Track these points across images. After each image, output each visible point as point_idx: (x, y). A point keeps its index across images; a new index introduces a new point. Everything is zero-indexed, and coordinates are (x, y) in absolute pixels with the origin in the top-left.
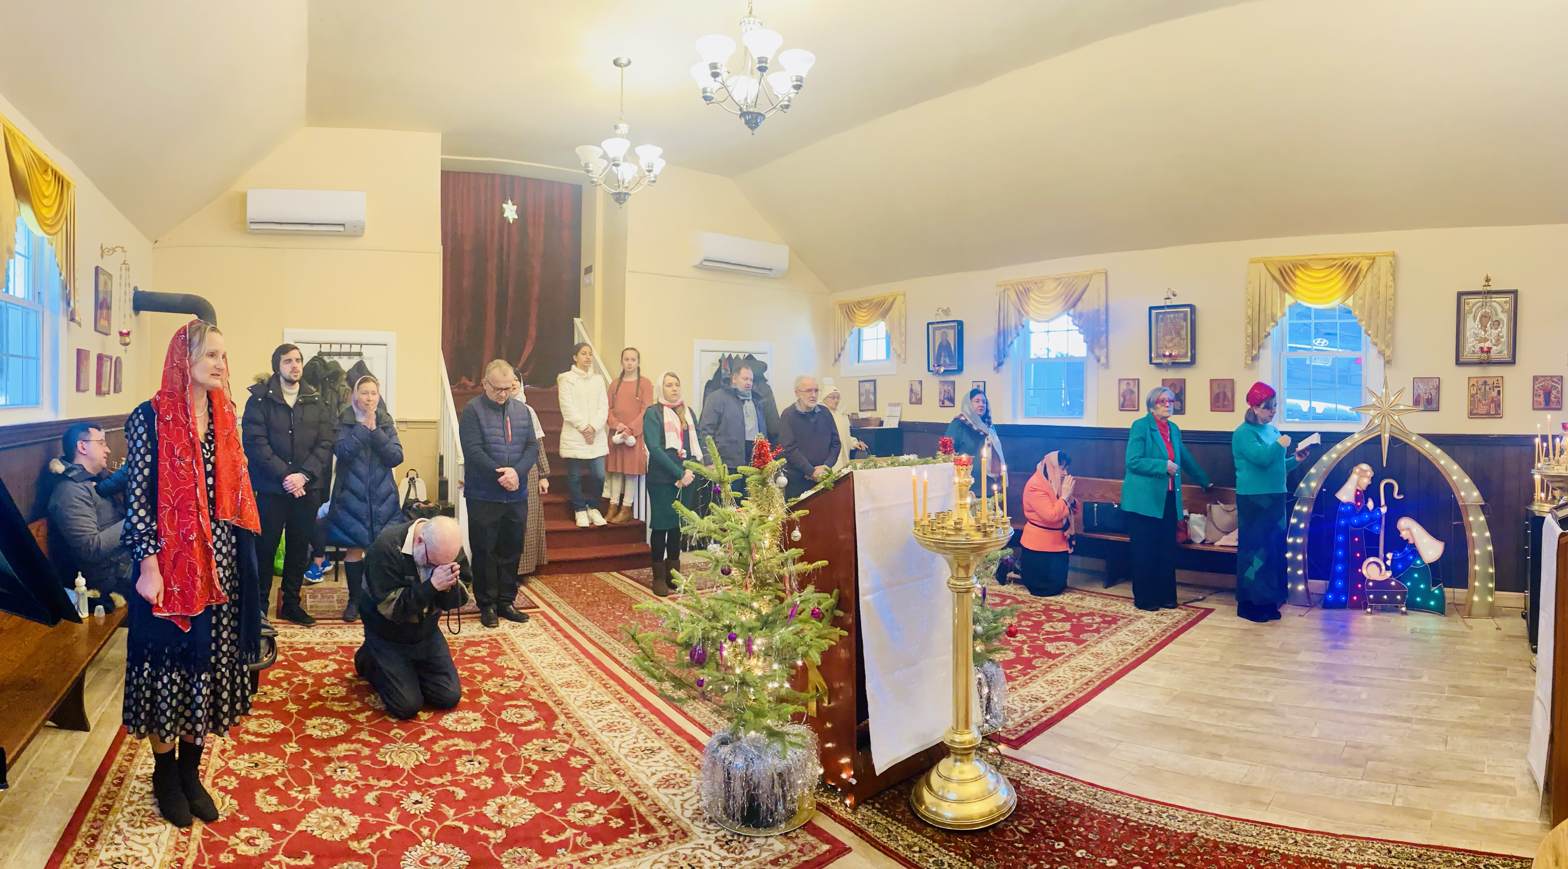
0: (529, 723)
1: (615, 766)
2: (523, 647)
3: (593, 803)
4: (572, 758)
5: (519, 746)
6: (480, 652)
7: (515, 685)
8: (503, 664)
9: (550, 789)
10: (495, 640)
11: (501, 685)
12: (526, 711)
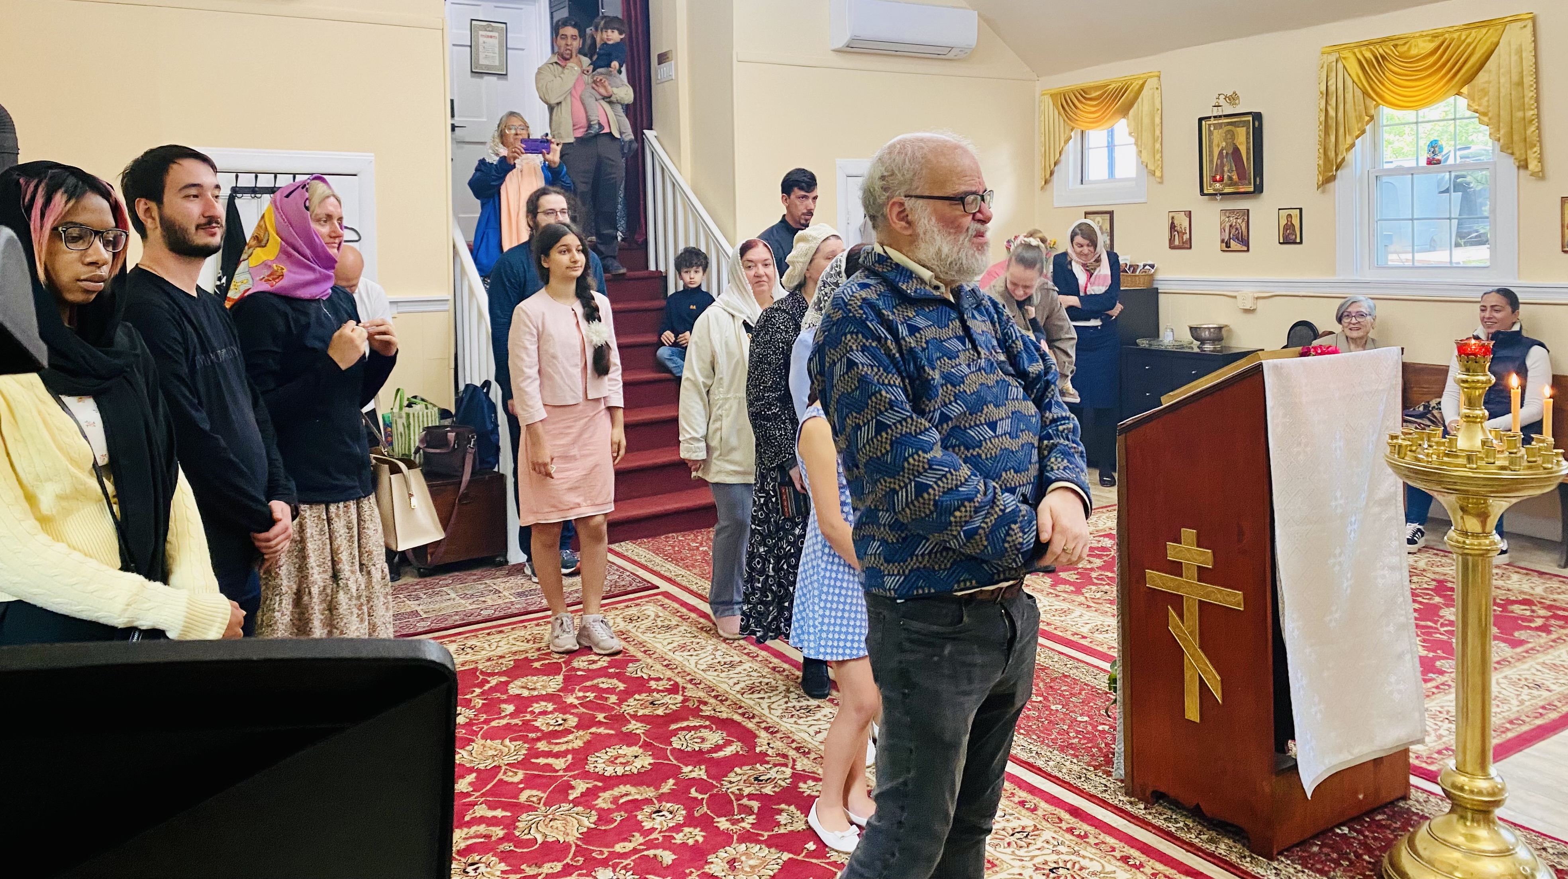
2: (659, 645)
5: (719, 779)
6: (594, 662)
7: (674, 701)
11: (652, 703)
12: (705, 733)
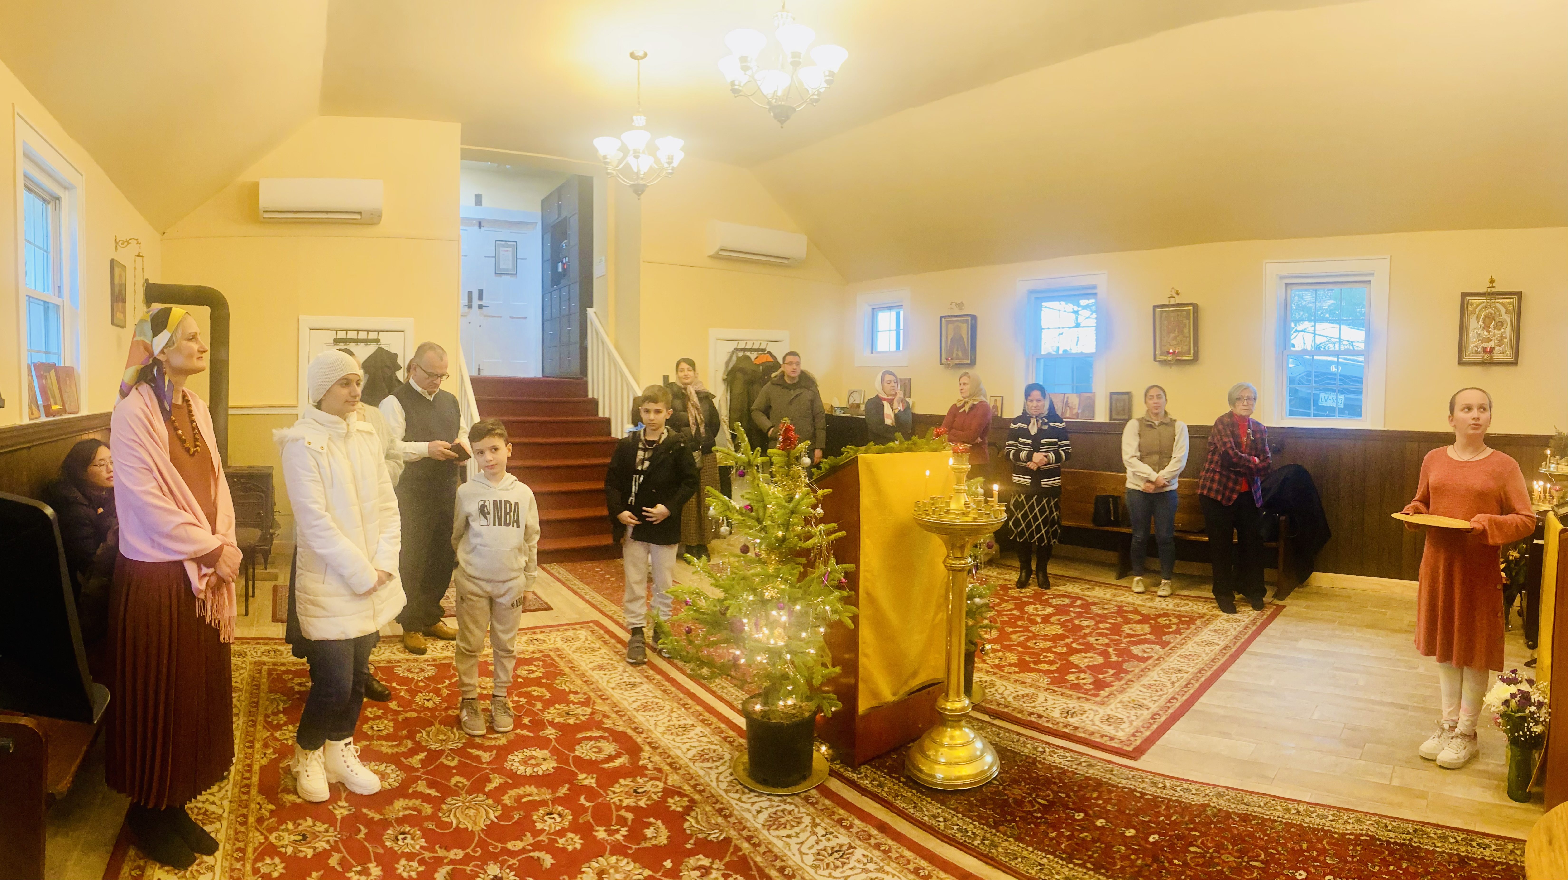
0: (610, 759)
1: (717, 806)
2: (583, 664)
3: (706, 856)
4: (670, 800)
5: (606, 789)
6: (533, 672)
7: (583, 712)
8: (564, 687)
9: (654, 842)
10: (549, 656)
11: (568, 714)
12: (603, 745)
